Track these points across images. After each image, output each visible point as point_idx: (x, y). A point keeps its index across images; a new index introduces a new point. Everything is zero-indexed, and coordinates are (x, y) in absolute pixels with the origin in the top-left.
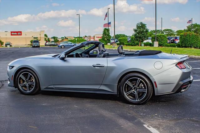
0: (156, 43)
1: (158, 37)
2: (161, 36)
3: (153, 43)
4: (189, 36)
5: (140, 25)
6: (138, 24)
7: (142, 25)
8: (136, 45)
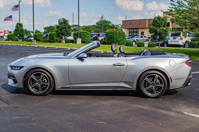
0: (79, 40)
1: (81, 34)
2: (84, 32)
3: (76, 40)
4: (116, 33)
5: (63, 21)
6: (60, 20)
7: (64, 21)
8: (54, 42)
